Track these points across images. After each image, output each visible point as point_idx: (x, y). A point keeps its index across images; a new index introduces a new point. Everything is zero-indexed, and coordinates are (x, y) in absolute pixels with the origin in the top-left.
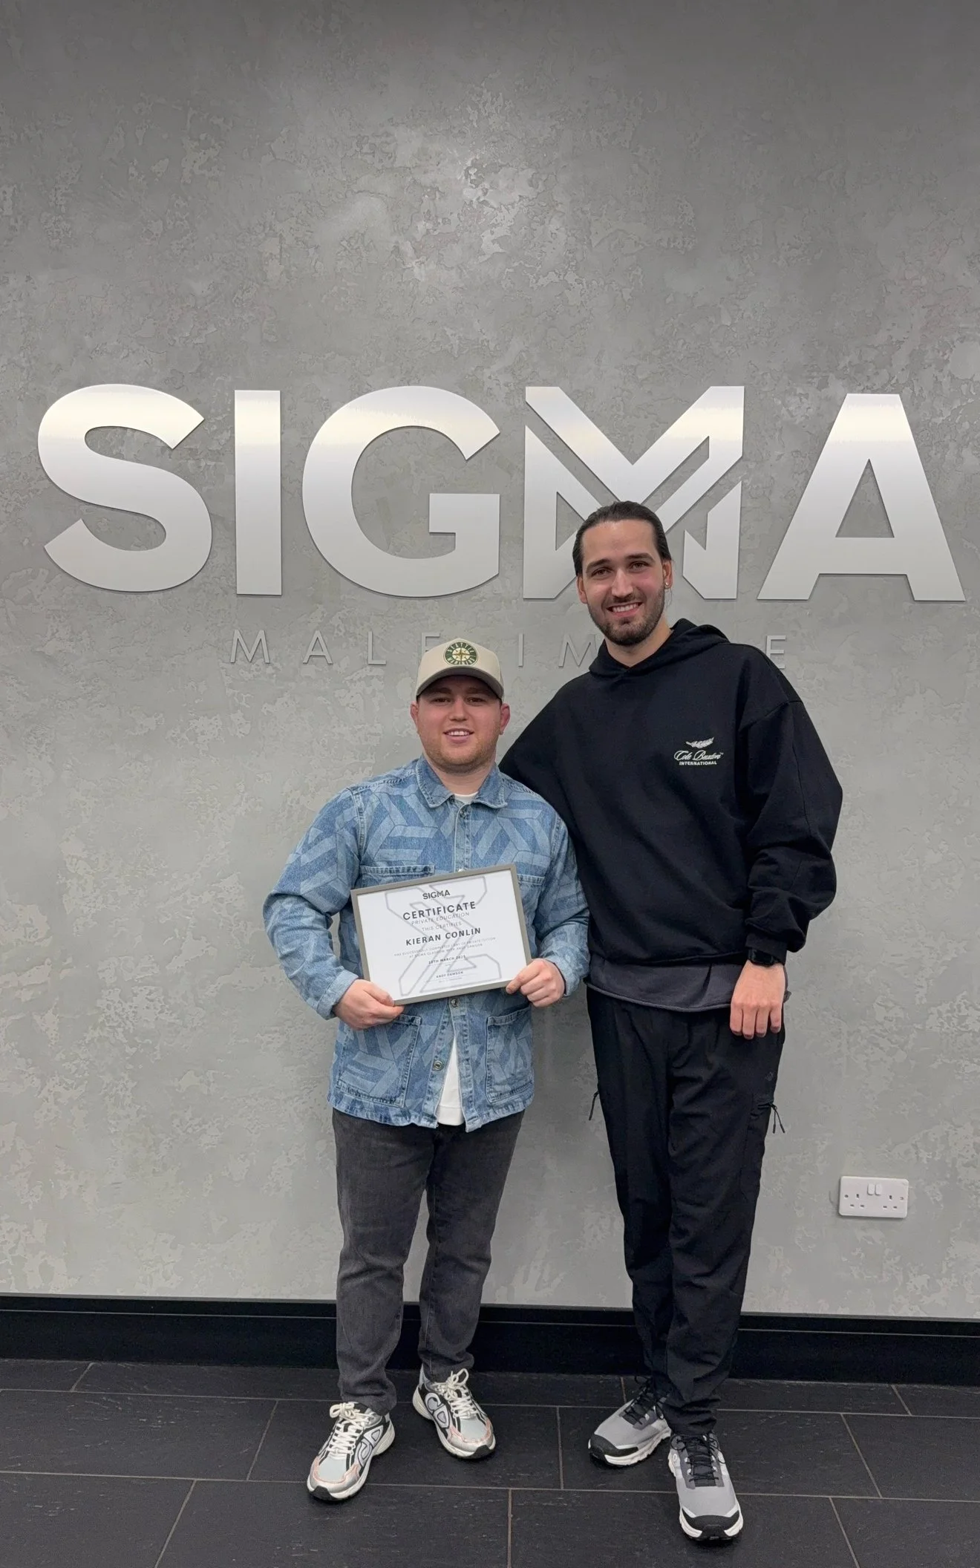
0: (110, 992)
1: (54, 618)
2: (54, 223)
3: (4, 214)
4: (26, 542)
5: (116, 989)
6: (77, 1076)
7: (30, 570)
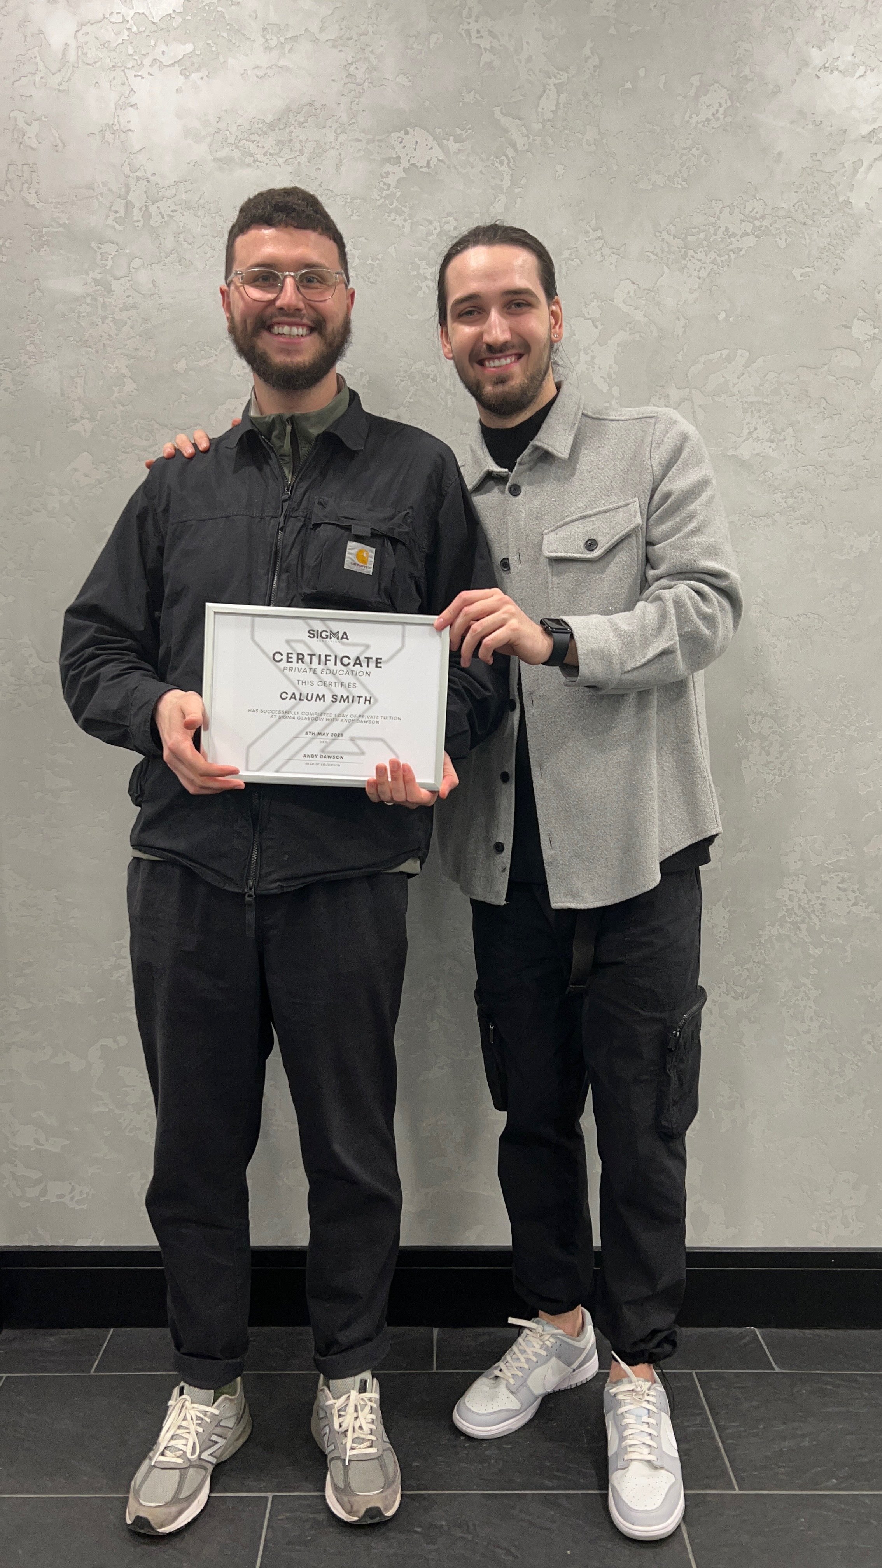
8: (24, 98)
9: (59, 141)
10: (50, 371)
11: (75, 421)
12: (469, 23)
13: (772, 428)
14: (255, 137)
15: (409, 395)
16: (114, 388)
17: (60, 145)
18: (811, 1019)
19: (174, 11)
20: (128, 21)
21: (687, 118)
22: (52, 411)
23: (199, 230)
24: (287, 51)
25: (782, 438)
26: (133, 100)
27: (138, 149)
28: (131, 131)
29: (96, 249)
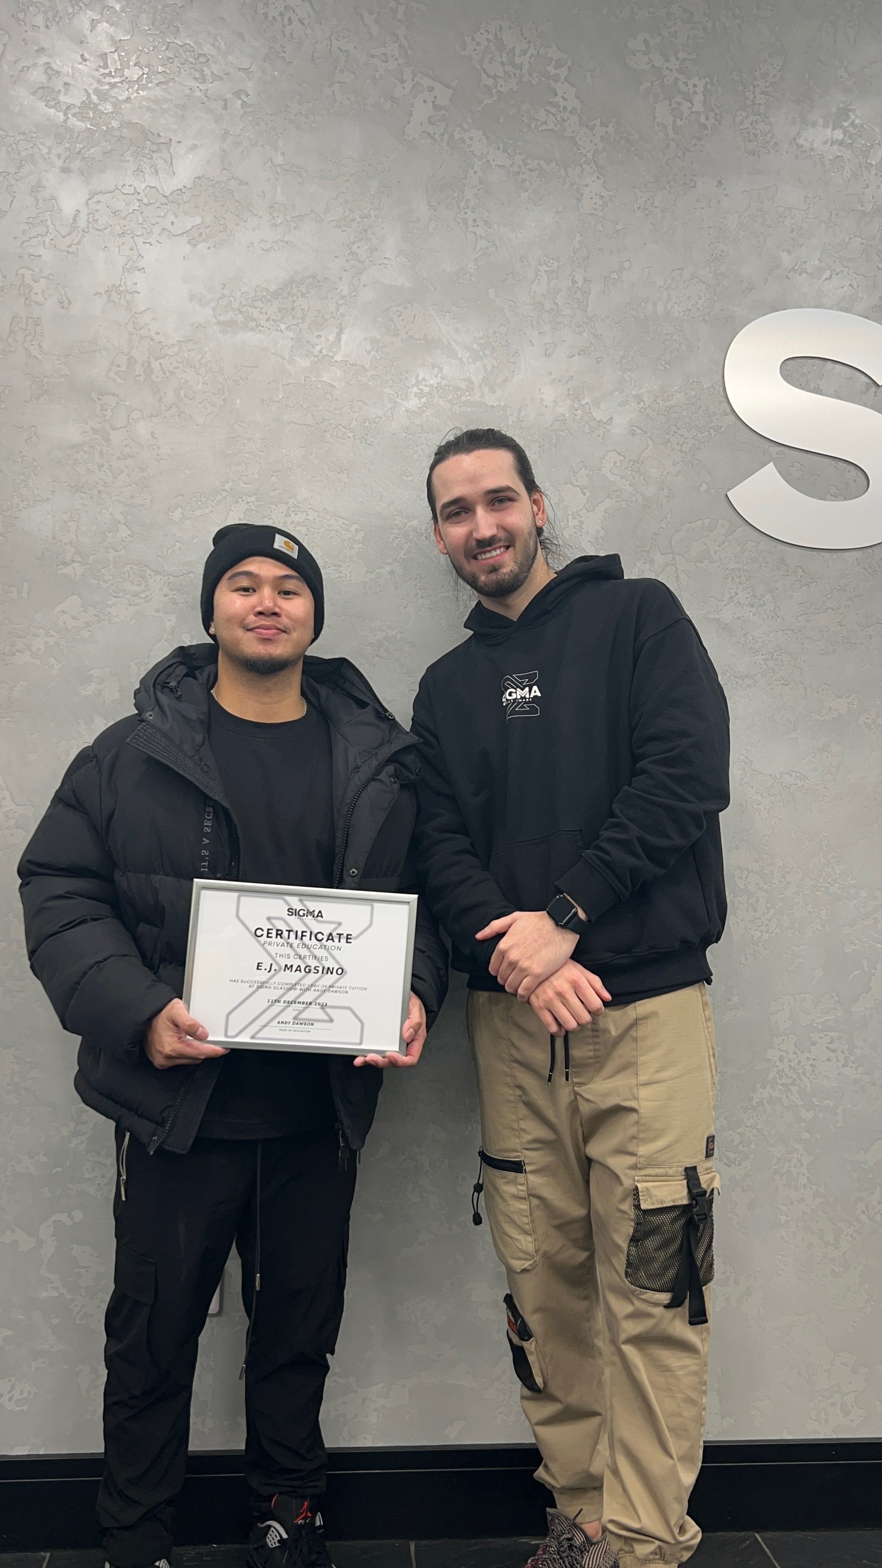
0: (784, 1040)
1: (733, 576)
2: (752, 124)
3: (694, 110)
4: (704, 487)
5: (791, 1036)
6: (741, 1148)
7: (707, 521)
8: (32, 257)
9: (64, 298)
10: (42, 515)
11: (65, 564)
12: (466, 213)
13: (752, 593)
14: (259, 304)
15: (403, 553)
16: (107, 533)
17: (66, 302)
18: (805, 1187)
19: (184, 187)
20: (139, 193)
21: (669, 307)
22: (43, 554)
23: (200, 386)
24: (292, 227)
25: (762, 603)
26: (140, 264)
27: (143, 310)
28: (136, 292)
29: (96, 399)
